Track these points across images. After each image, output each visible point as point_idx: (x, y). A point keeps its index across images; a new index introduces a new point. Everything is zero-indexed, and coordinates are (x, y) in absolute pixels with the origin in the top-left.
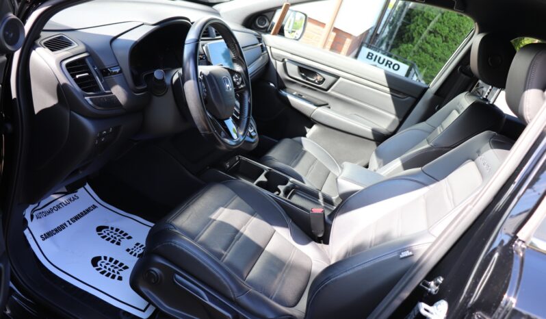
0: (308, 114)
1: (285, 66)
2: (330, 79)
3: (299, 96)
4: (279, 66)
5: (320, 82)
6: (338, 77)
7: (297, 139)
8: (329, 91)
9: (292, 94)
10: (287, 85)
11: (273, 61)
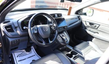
0: (92, 35)
1: (86, 23)
2: (97, 26)
3: (90, 30)
4: (84, 23)
5: (95, 27)
6: (100, 25)
7: (88, 42)
8: (98, 29)
9: (88, 30)
10: (87, 28)
11: (83, 22)
